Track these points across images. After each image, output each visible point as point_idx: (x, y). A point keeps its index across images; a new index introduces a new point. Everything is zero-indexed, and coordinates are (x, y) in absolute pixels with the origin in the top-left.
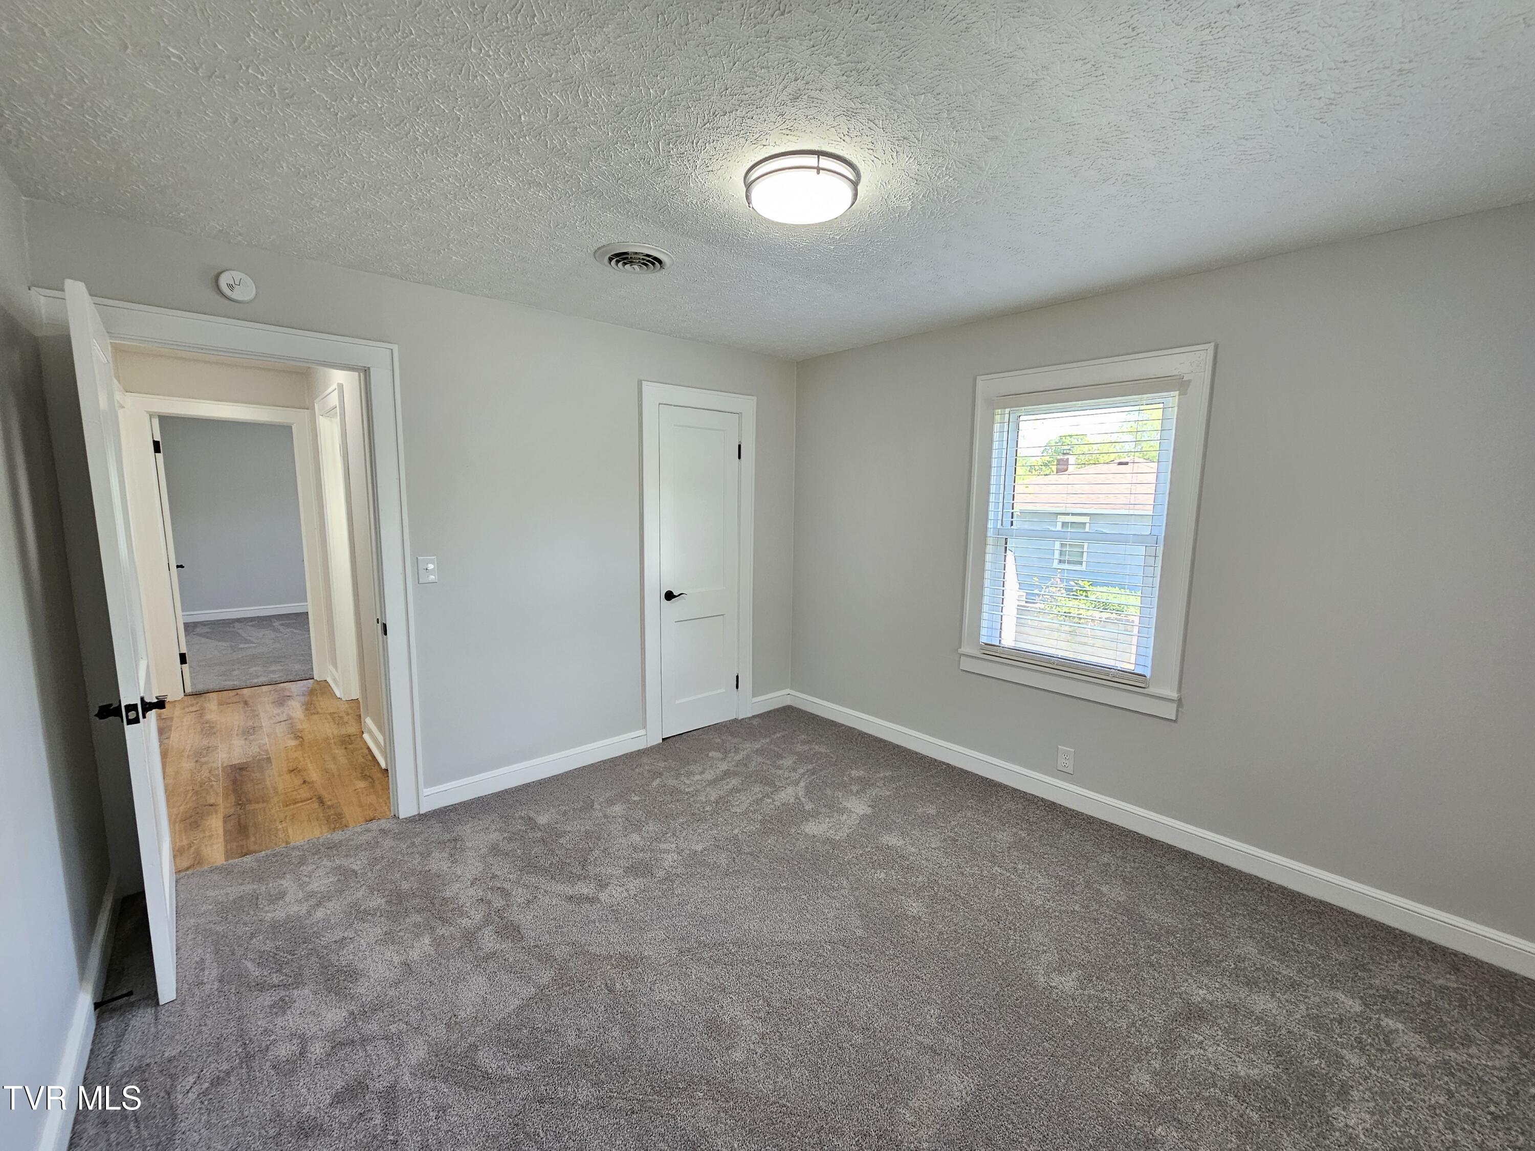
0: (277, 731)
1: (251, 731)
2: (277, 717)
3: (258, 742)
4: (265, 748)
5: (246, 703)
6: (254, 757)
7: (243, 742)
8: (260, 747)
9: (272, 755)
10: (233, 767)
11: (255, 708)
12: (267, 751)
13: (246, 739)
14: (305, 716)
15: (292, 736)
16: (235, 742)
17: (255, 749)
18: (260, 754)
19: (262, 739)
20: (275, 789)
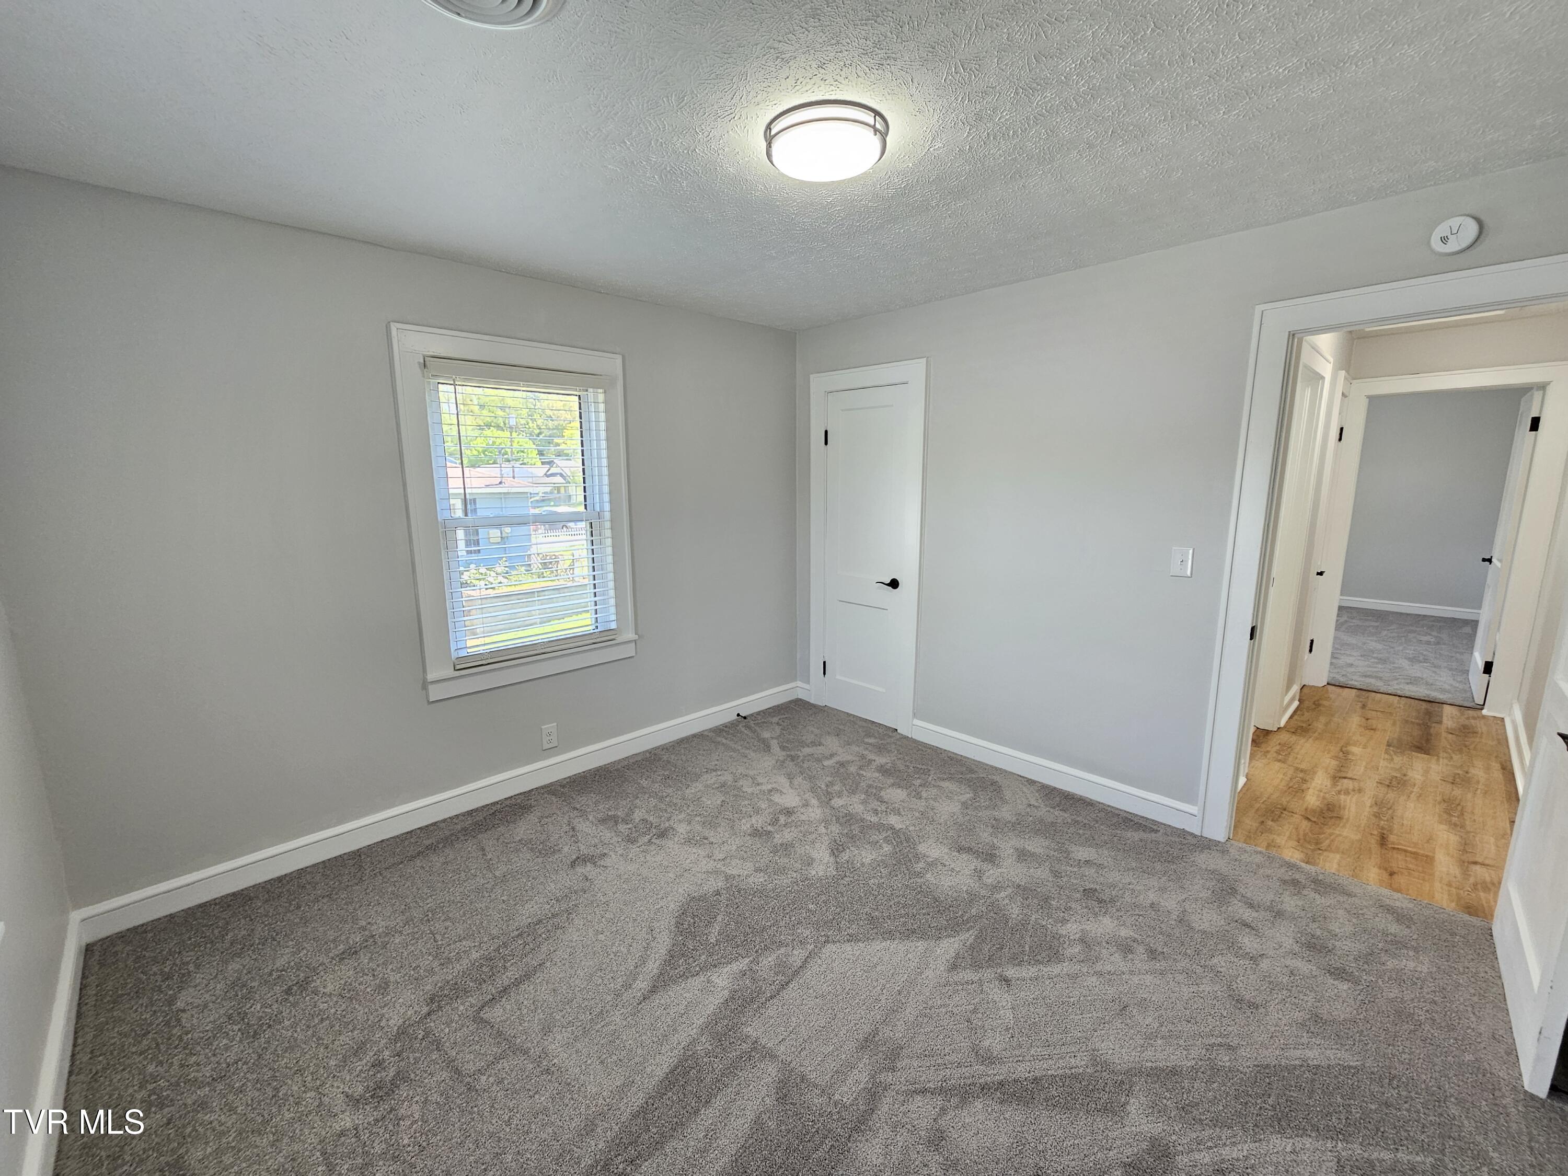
0: (1362, 768)
1: (1394, 783)
2: (1351, 787)
3: (1392, 765)
4: (1386, 756)
5: (1383, 841)
6: (1402, 753)
7: (1410, 774)
8: (1392, 759)
9: (1384, 747)
10: (1427, 752)
11: (1374, 820)
12: (1386, 752)
13: (1405, 775)
14: (1315, 773)
15: (1350, 757)
16: (1419, 777)
17: (1398, 760)
18: (1395, 753)
19: (1387, 767)
20: (1394, 724)
